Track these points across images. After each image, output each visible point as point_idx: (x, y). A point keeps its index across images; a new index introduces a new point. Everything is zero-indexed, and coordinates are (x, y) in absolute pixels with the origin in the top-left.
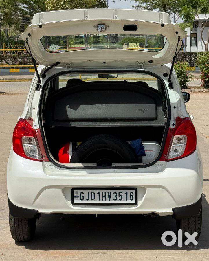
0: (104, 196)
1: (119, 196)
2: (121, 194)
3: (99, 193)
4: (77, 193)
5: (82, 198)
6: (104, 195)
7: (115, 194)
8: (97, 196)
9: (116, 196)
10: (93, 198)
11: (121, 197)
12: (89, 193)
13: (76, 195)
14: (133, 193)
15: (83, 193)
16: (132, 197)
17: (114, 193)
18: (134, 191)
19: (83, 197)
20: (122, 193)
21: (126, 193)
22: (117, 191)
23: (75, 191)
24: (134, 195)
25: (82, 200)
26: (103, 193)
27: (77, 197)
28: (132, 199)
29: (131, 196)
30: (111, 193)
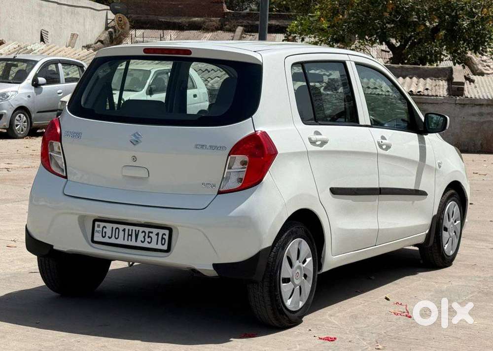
0: (130, 235)
1: (149, 237)
2: (150, 234)
3: (124, 230)
4: (99, 226)
5: (104, 235)
6: (130, 233)
7: (144, 233)
8: (122, 233)
9: (144, 237)
10: (117, 237)
11: (150, 239)
12: (113, 228)
13: (98, 229)
14: (165, 235)
15: (106, 228)
16: (163, 241)
17: (142, 232)
18: (167, 232)
19: (105, 232)
20: (152, 233)
21: (157, 234)
22: (147, 230)
23: (97, 223)
24: (166, 237)
25: (103, 237)
26: (129, 230)
27: (98, 232)
28: (163, 243)
29: (163, 238)
30: (139, 231)
